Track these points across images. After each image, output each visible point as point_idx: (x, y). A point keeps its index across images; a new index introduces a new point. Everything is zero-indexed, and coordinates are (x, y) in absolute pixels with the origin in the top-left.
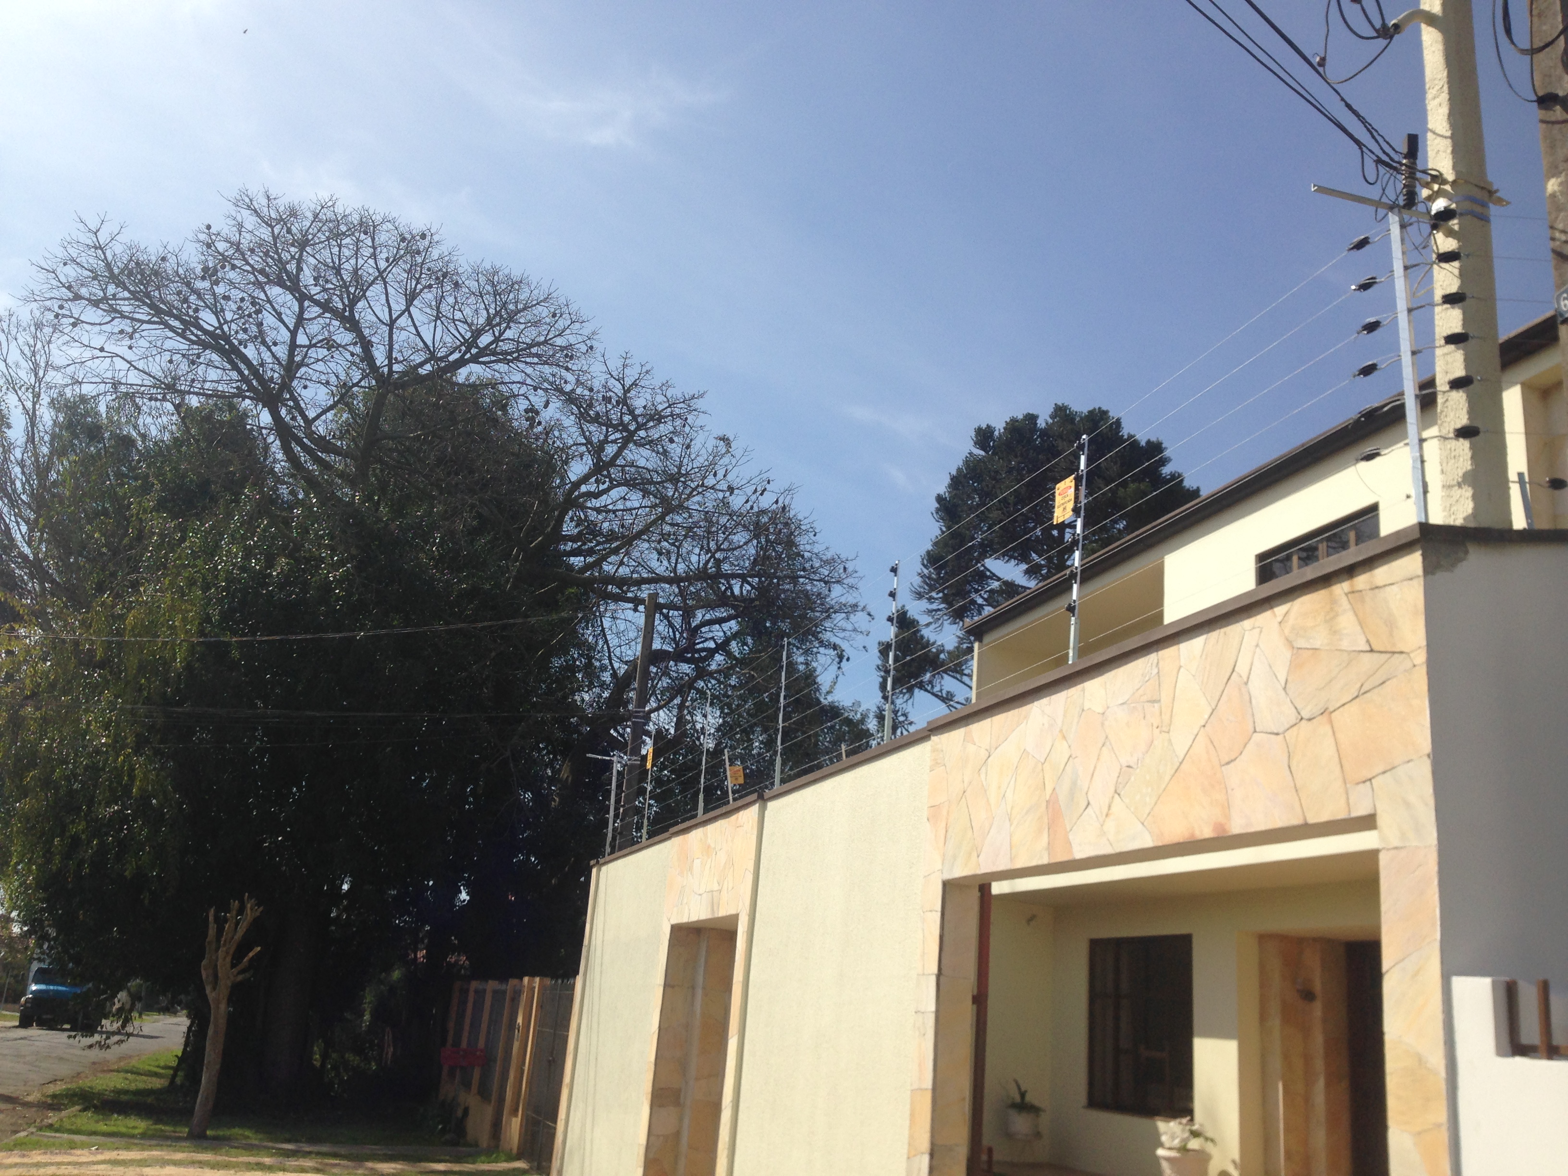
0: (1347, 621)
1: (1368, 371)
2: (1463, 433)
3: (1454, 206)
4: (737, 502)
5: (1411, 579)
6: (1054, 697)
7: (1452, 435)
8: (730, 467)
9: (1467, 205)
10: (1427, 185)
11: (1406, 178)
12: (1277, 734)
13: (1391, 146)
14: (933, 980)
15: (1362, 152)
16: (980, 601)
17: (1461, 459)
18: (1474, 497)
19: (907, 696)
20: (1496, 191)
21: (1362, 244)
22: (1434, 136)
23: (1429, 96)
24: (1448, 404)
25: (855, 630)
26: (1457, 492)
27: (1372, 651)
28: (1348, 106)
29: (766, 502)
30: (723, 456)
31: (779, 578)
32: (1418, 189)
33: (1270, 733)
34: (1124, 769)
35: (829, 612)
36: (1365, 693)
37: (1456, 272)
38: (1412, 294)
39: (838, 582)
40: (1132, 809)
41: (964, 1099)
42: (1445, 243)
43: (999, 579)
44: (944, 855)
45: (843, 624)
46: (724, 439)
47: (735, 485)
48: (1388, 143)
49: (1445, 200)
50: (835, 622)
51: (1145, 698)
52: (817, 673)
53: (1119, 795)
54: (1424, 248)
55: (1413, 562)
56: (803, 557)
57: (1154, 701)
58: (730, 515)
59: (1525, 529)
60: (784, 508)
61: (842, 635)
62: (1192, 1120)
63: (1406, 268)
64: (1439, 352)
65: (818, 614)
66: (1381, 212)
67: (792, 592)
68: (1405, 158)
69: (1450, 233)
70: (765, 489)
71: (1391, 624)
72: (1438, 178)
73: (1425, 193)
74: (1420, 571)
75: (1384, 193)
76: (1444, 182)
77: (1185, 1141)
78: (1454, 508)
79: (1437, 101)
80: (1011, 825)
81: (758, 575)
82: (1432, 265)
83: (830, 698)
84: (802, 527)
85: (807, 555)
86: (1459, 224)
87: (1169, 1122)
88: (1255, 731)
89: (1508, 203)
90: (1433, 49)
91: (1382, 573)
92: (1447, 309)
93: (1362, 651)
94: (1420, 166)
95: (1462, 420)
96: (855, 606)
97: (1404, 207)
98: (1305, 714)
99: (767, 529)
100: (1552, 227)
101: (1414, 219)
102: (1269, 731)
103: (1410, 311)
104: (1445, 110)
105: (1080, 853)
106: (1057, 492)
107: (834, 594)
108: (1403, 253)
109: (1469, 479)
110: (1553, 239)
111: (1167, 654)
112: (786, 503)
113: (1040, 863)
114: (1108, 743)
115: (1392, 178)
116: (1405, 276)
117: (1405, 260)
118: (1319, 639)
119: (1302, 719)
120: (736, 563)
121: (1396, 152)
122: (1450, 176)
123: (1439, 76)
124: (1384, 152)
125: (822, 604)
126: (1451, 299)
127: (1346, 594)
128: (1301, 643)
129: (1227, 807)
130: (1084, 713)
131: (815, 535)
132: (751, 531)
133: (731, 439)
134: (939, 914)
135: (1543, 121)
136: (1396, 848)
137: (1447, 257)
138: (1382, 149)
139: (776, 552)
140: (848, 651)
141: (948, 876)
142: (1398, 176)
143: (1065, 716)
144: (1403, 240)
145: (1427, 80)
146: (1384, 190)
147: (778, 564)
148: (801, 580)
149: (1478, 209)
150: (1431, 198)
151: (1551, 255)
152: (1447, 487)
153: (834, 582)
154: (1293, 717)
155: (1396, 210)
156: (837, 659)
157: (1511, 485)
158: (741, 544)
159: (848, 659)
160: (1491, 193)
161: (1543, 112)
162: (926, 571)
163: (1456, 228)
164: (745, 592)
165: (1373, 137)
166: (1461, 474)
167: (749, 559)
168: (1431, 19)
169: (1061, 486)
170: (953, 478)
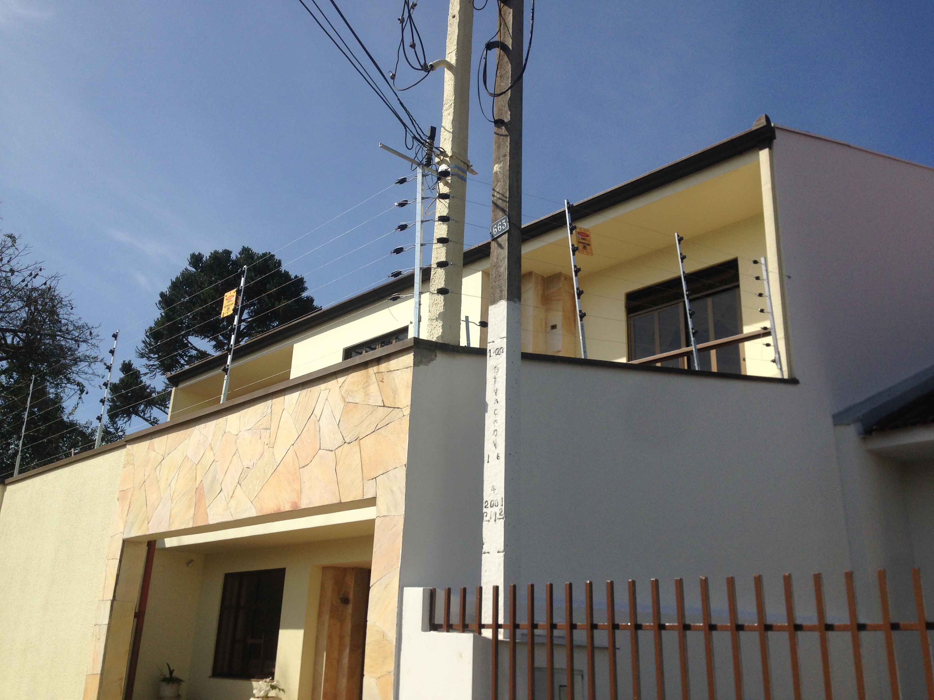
0: (374, 388)
1: (399, 251)
2: (442, 291)
3: (449, 170)
4: (16, 280)
5: (407, 368)
6: (209, 424)
7: (436, 292)
8: (13, 256)
9: (456, 171)
10: (438, 156)
11: (428, 150)
12: (332, 451)
13: (422, 131)
14: (109, 603)
15: (406, 131)
16: (182, 362)
17: (439, 306)
18: (443, 327)
19: (126, 419)
20: (472, 166)
21: (403, 181)
22: (445, 130)
23: (445, 108)
24: (436, 275)
25: (94, 374)
26: (435, 323)
27: (384, 406)
28: (401, 104)
29: (38, 282)
30: (9, 248)
31: (41, 335)
32: (433, 156)
33: (328, 450)
34: (245, 469)
35: (76, 361)
36: (377, 430)
37: (447, 205)
38: (425, 212)
39: (84, 341)
40: (247, 494)
41: (122, 679)
42: (444, 189)
43: (196, 349)
44: (126, 522)
45: (86, 369)
46: (11, 237)
47: (15, 268)
48: (420, 129)
49: (446, 165)
50: (80, 367)
51: (262, 427)
52: (63, 401)
53: (240, 485)
54: (433, 189)
55: (409, 359)
56: (60, 322)
57: (267, 429)
58: (9, 288)
59: (465, 346)
60: (50, 288)
61: (84, 376)
62: (273, 679)
63: (423, 198)
64: (435, 246)
65: (68, 361)
66: (414, 166)
67: (50, 345)
68: (428, 139)
69: (446, 184)
70: (37, 274)
71: (395, 392)
72: (443, 153)
73: (437, 160)
74: (412, 364)
75: (416, 156)
76: (446, 156)
77: (267, 692)
78: (433, 331)
79: (448, 112)
80: (172, 504)
81: (26, 332)
82: (436, 199)
83: (71, 418)
84: (63, 303)
85: (63, 321)
86: (451, 179)
87: (259, 681)
88: (320, 449)
89: (476, 173)
90: (449, 83)
91: (394, 363)
92: (441, 224)
93: (379, 406)
94: (435, 145)
95: (442, 285)
96: (95, 359)
97: (425, 165)
98: (347, 440)
99: (36, 302)
100: (493, 190)
101: (430, 173)
102: (327, 449)
103: (422, 222)
104: (451, 117)
105: (212, 520)
106: (225, 298)
107: (80, 349)
108: (422, 190)
109: (442, 316)
110: (493, 196)
111: (277, 401)
112: (52, 286)
113: (187, 527)
114: (237, 453)
115: (421, 149)
116: (422, 202)
117: (423, 195)
118: (359, 398)
119: (345, 442)
120: (10, 322)
121: (424, 135)
122: (450, 154)
123: (450, 99)
124: (418, 133)
125: (72, 355)
126: (443, 219)
127: (375, 374)
128: (350, 399)
129: (300, 492)
130: (225, 434)
131: (72, 309)
132: (24, 302)
133: (17, 237)
134: (118, 561)
135: (496, 133)
136: (384, 516)
137: (443, 196)
138: (417, 131)
139: (43, 317)
140: (88, 387)
141: (126, 536)
142: (424, 148)
143: (214, 435)
144: (422, 183)
145: (444, 99)
146: (416, 155)
147: (42, 325)
148: (58, 338)
149: (461, 173)
150: (439, 164)
151: (492, 204)
152: (431, 320)
153: (82, 341)
154: (340, 441)
155: (421, 166)
156: (79, 392)
157: (461, 322)
158: (16, 309)
159: (87, 393)
160: (468, 166)
161: (497, 128)
162: (148, 340)
163: (450, 181)
164: (15, 342)
165: (413, 124)
166: (438, 314)
167: (20, 320)
168: (450, 67)
169: (228, 295)
170: (173, 283)
